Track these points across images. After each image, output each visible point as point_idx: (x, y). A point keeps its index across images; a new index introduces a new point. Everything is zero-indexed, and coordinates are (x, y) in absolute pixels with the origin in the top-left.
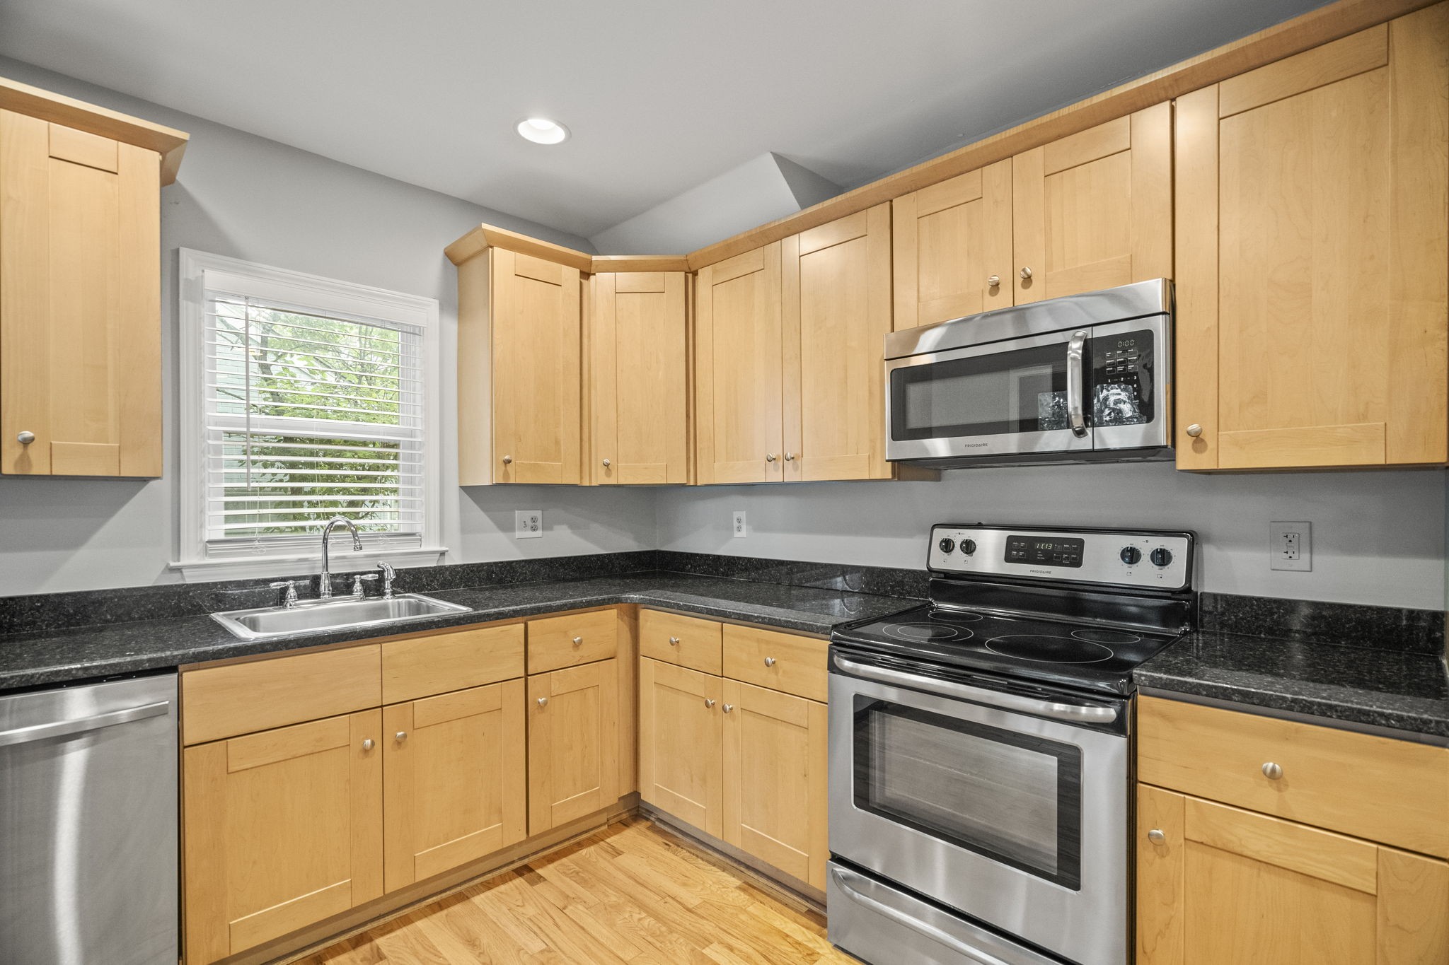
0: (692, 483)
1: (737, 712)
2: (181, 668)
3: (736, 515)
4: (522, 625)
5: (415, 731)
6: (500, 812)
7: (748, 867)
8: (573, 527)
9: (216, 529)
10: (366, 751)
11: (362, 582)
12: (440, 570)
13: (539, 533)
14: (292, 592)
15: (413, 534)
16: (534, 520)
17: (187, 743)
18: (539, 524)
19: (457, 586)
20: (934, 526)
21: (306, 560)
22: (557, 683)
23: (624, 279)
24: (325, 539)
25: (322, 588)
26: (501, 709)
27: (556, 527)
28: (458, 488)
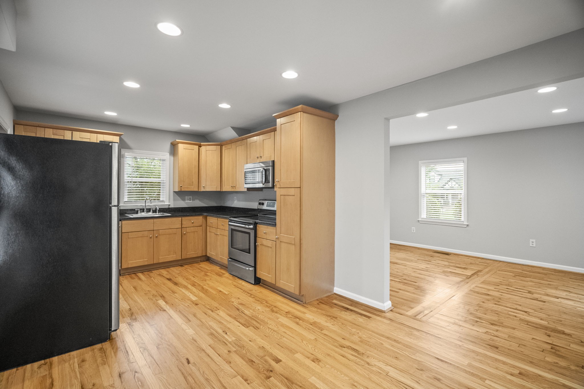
0: (222, 191)
1: (219, 235)
2: (122, 220)
3: (235, 198)
4: (181, 218)
5: (160, 236)
6: (176, 253)
7: (223, 266)
8: (200, 200)
9: (126, 199)
10: (151, 238)
11: (152, 210)
12: (169, 208)
13: (191, 201)
14: (139, 211)
15: (163, 201)
16: (190, 198)
17: (123, 232)
18: (191, 199)
19: (172, 212)
20: (260, 200)
21: (142, 205)
22: (188, 230)
23: (208, 147)
24: (145, 201)
25: (145, 211)
26: (176, 233)
27: (195, 200)
28: (173, 191)
